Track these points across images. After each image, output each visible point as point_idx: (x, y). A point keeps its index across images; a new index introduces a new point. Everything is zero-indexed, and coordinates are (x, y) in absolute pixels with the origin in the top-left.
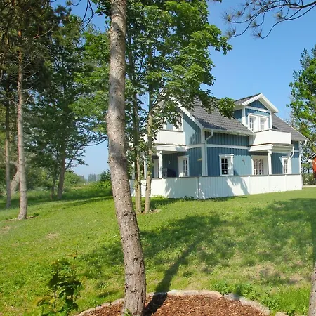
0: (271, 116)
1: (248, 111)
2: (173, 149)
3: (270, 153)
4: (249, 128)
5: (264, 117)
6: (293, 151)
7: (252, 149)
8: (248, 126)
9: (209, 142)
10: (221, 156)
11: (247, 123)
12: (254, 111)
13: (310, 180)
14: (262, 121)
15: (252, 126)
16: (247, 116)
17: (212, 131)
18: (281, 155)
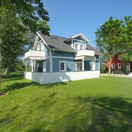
0: (86, 44)
1: (74, 41)
2: (40, 59)
3: (84, 60)
4: (75, 49)
5: (82, 44)
6: (95, 59)
7: (76, 59)
8: (74, 48)
9: (53, 55)
10: (60, 62)
11: (74, 47)
12: (78, 41)
13: (104, 71)
14: (81, 46)
15: (76, 48)
16: (74, 43)
17: (54, 50)
18: (90, 61)
